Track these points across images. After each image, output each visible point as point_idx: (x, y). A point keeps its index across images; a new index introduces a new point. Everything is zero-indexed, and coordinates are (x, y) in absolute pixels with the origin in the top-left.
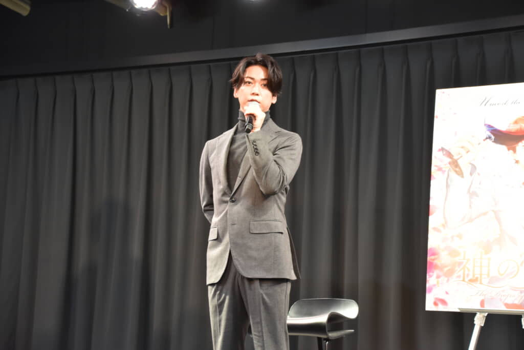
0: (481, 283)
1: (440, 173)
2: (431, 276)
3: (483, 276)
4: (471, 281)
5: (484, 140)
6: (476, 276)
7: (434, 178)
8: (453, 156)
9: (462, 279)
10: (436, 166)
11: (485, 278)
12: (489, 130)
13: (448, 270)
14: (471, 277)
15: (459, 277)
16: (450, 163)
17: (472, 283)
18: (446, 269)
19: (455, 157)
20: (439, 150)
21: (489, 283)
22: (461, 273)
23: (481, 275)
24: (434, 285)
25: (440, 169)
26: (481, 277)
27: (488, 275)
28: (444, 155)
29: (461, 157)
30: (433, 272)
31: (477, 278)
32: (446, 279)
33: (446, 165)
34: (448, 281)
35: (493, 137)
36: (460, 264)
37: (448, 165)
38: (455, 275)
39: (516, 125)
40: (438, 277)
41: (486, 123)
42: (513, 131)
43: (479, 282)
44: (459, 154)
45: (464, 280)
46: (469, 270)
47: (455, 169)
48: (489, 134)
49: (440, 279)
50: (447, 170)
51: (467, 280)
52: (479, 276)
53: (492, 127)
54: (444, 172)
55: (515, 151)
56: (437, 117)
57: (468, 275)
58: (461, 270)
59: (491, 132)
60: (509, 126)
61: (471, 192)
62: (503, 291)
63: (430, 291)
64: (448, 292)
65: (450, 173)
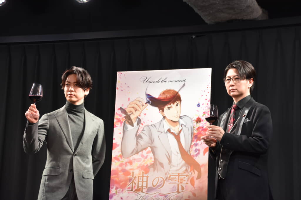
0: (142, 192)
1: (119, 123)
2: (112, 188)
3: (144, 187)
4: (136, 190)
5: (146, 104)
6: (139, 187)
7: (116, 127)
8: (127, 113)
9: (131, 189)
10: (117, 119)
11: (144, 188)
12: (148, 98)
13: (123, 184)
14: (136, 188)
15: (129, 188)
16: (125, 117)
17: (137, 192)
18: (121, 184)
19: (129, 114)
20: (119, 109)
21: (147, 191)
22: (131, 185)
23: (142, 186)
24: (114, 194)
25: (119, 121)
26: (142, 188)
27: (147, 186)
28: (122, 112)
29: (132, 113)
30: (114, 185)
31: (140, 188)
32: (121, 190)
33: (123, 118)
34: (122, 191)
35: (151, 102)
36: (130, 180)
37: (124, 119)
38: (127, 187)
39: (164, 95)
40: (117, 189)
41: (147, 93)
42: (162, 98)
43: (141, 191)
44: (131, 112)
45: (132, 190)
46: (135, 184)
47: (128, 121)
48: (148, 99)
49: (118, 190)
50: (124, 121)
51: (134, 190)
52: (141, 187)
53: (150, 96)
54: (121, 123)
55: (163, 111)
56: (118, 89)
57: (135, 187)
58: (130, 184)
59: (149, 99)
60: (160, 96)
61: (137, 135)
62: (155, 196)
63: (112, 198)
64: (122, 198)
65: (125, 123)
